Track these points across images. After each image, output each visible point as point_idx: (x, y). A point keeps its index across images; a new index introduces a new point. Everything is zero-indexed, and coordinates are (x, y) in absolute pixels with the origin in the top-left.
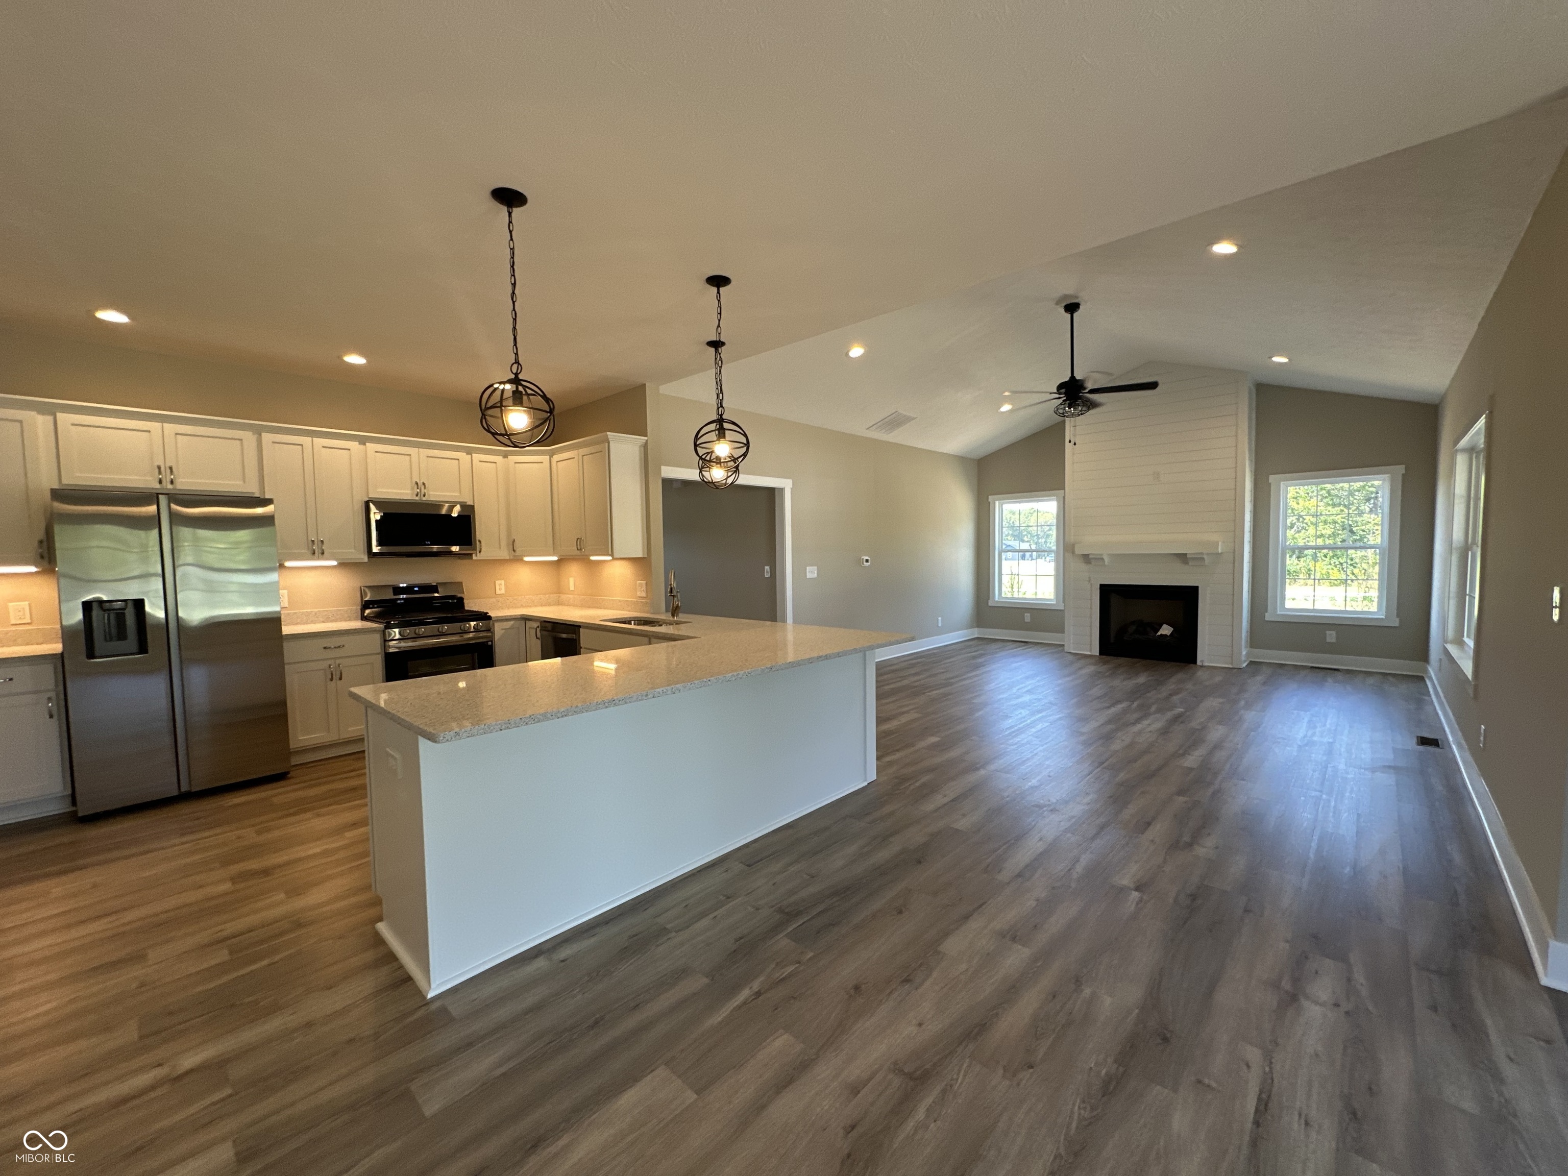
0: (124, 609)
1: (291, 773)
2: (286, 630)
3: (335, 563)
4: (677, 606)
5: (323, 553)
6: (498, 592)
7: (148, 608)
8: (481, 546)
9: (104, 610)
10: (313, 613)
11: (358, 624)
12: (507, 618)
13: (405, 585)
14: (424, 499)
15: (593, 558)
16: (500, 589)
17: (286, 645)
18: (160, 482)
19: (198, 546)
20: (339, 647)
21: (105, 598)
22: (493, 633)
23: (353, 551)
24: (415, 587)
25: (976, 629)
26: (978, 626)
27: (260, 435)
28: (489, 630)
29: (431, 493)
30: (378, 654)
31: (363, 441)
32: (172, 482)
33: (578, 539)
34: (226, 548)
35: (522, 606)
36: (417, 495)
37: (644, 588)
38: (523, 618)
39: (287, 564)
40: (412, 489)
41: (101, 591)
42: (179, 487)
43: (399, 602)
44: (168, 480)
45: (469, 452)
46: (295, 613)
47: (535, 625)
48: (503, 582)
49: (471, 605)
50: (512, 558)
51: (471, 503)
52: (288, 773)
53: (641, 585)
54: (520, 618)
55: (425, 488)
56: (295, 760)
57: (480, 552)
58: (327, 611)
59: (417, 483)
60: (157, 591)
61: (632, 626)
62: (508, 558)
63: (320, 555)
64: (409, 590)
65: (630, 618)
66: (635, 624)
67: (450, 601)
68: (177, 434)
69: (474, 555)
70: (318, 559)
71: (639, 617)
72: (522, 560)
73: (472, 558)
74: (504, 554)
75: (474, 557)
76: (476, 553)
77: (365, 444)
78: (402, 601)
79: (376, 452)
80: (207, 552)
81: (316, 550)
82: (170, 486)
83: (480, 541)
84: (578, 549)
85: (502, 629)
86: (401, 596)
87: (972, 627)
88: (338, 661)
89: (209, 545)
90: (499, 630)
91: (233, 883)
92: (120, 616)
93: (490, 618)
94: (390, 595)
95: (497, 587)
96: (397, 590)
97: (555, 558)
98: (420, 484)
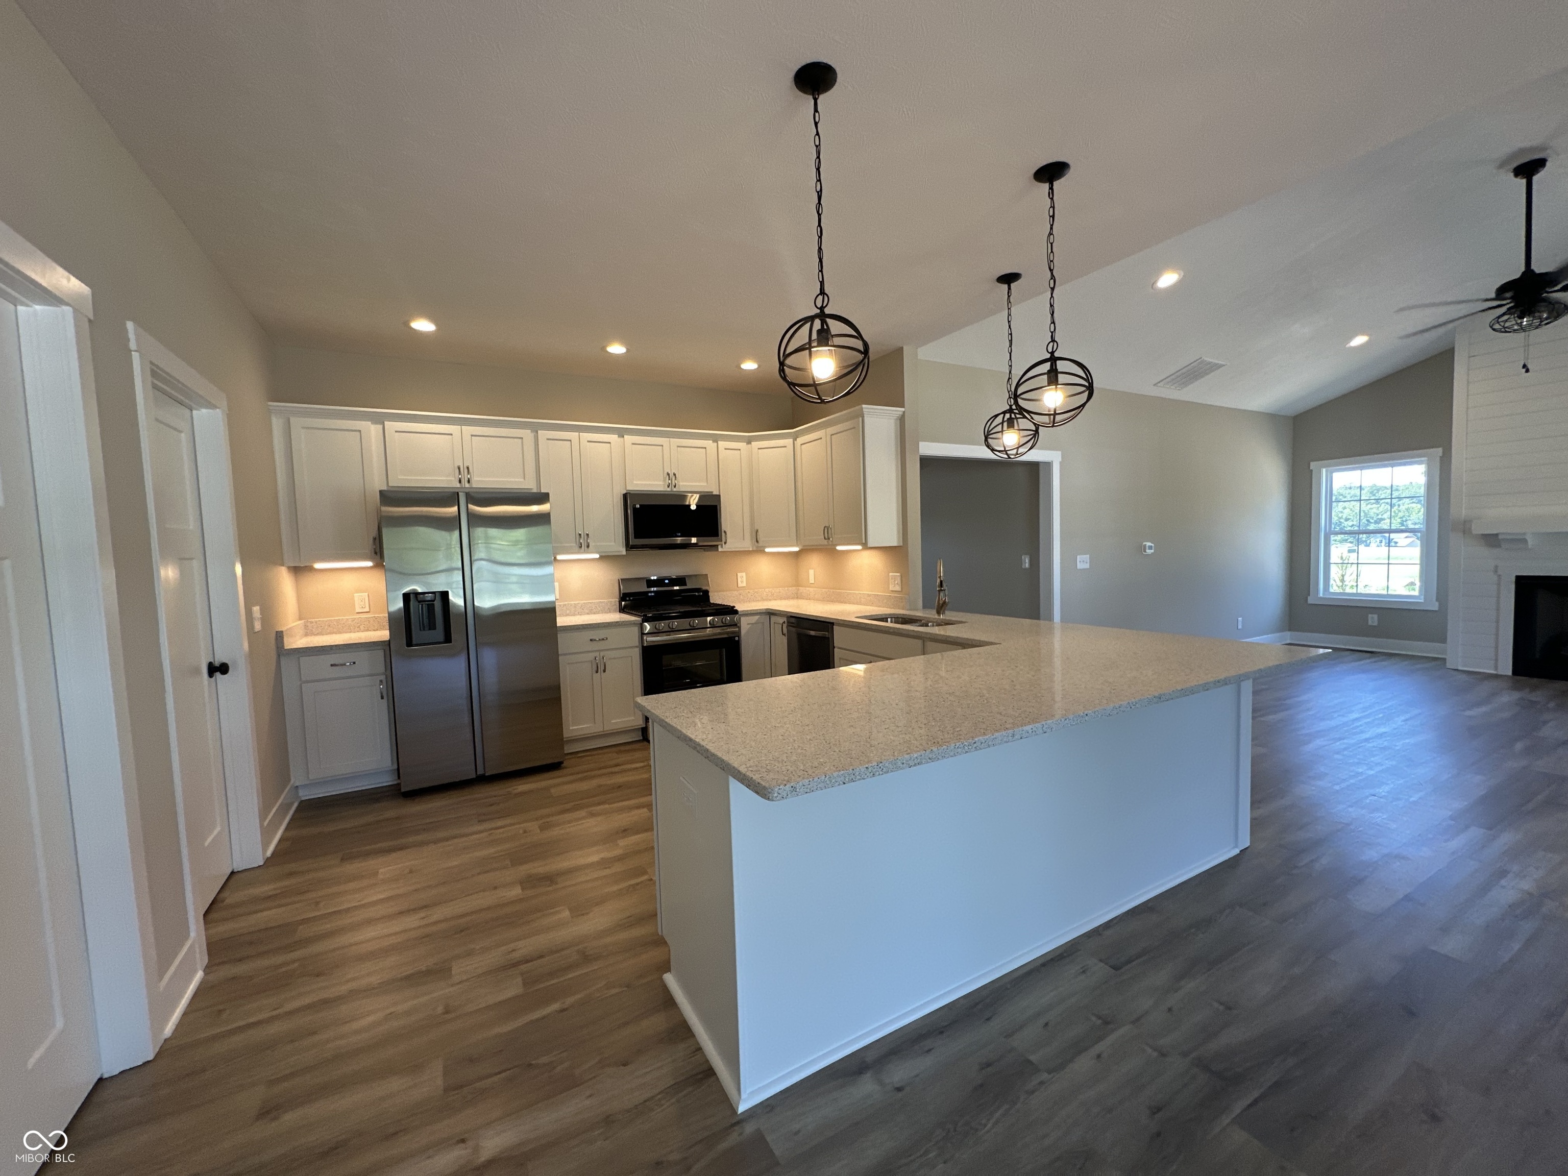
0: (434, 601)
1: (565, 762)
2: (561, 621)
3: (597, 556)
4: (944, 602)
5: (588, 546)
6: (740, 585)
7: (451, 597)
8: (726, 537)
9: (419, 602)
10: (580, 605)
11: (616, 617)
12: (752, 612)
13: (655, 578)
14: (675, 490)
15: (839, 548)
16: (742, 582)
17: (561, 637)
18: (460, 481)
19: (488, 543)
20: (603, 639)
21: (420, 590)
22: (739, 628)
23: (613, 543)
24: (666, 579)
25: (1289, 633)
26: (1290, 630)
27: (537, 432)
28: (735, 625)
29: (681, 484)
30: (637, 647)
31: (621, 433)
32: (469, 482)
33: (825, 527)
34: (508, 545)
35: (763, 600)
36: (668, 487)
37: (898, 580)
38: (768, 613)
39: (559, 557)
40: (664, 480)
41: (417, 583)
42: (474, 486)
43: (650, 594)
44: (466, 479)
45: (716, 439)
46: (565, 605)
47: (781, 620)
48: (744, 574)
49: (716, 598)
50: (755, 549)
51: (718, 494)
52: (562, 763)
53: (894, 578)
54: (765, 613)
55: (676, 479)
56: (568, 749)
57: (725, 543)
58: (591, 603)
59: (668, 474)
60: (457, 582)
61: (889, 624)
62: (751, 549)
63: (586, 548)
64: (659, 582)
65: (886, 615)
66: (891, 622)
67: (697, 594)
68: (472, 435)
69: (719, 546)
70: (585, 552)
71: (897, 614)
72: (764, 551)
73: (718, 550)
74: (747, 545)
75: (720, 549)
76: (722, 545)
77: (623, 437)
78: (653, 594)
79: (633, 444)
80: (494, 549)
81: (583, 543)
82: (467, 485)
83: (725, 532)
84: (825, 539)
85: (748, 624)
86: (652, 589)
87: (1281, 630)
88: (602, 654)
89: (498, 542)
90: (745, 624)
91: (523, 889)
92: (431, 606)
93: (736, 612)
94: (643, 588)
95: (739, 580)
96: (650, 583)
97: (796, 549)
98: (671, 475)
